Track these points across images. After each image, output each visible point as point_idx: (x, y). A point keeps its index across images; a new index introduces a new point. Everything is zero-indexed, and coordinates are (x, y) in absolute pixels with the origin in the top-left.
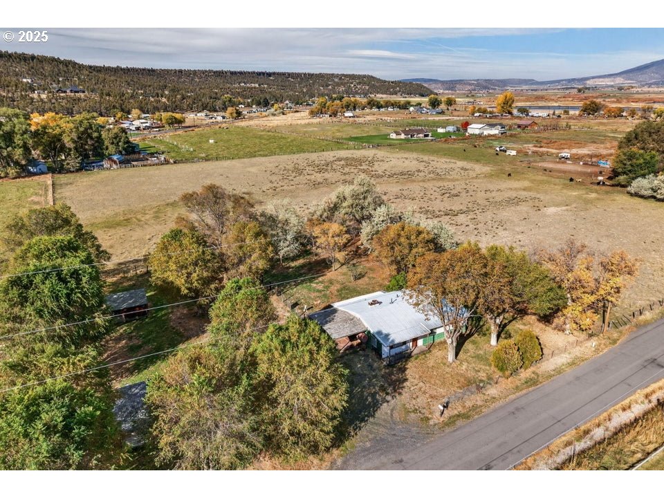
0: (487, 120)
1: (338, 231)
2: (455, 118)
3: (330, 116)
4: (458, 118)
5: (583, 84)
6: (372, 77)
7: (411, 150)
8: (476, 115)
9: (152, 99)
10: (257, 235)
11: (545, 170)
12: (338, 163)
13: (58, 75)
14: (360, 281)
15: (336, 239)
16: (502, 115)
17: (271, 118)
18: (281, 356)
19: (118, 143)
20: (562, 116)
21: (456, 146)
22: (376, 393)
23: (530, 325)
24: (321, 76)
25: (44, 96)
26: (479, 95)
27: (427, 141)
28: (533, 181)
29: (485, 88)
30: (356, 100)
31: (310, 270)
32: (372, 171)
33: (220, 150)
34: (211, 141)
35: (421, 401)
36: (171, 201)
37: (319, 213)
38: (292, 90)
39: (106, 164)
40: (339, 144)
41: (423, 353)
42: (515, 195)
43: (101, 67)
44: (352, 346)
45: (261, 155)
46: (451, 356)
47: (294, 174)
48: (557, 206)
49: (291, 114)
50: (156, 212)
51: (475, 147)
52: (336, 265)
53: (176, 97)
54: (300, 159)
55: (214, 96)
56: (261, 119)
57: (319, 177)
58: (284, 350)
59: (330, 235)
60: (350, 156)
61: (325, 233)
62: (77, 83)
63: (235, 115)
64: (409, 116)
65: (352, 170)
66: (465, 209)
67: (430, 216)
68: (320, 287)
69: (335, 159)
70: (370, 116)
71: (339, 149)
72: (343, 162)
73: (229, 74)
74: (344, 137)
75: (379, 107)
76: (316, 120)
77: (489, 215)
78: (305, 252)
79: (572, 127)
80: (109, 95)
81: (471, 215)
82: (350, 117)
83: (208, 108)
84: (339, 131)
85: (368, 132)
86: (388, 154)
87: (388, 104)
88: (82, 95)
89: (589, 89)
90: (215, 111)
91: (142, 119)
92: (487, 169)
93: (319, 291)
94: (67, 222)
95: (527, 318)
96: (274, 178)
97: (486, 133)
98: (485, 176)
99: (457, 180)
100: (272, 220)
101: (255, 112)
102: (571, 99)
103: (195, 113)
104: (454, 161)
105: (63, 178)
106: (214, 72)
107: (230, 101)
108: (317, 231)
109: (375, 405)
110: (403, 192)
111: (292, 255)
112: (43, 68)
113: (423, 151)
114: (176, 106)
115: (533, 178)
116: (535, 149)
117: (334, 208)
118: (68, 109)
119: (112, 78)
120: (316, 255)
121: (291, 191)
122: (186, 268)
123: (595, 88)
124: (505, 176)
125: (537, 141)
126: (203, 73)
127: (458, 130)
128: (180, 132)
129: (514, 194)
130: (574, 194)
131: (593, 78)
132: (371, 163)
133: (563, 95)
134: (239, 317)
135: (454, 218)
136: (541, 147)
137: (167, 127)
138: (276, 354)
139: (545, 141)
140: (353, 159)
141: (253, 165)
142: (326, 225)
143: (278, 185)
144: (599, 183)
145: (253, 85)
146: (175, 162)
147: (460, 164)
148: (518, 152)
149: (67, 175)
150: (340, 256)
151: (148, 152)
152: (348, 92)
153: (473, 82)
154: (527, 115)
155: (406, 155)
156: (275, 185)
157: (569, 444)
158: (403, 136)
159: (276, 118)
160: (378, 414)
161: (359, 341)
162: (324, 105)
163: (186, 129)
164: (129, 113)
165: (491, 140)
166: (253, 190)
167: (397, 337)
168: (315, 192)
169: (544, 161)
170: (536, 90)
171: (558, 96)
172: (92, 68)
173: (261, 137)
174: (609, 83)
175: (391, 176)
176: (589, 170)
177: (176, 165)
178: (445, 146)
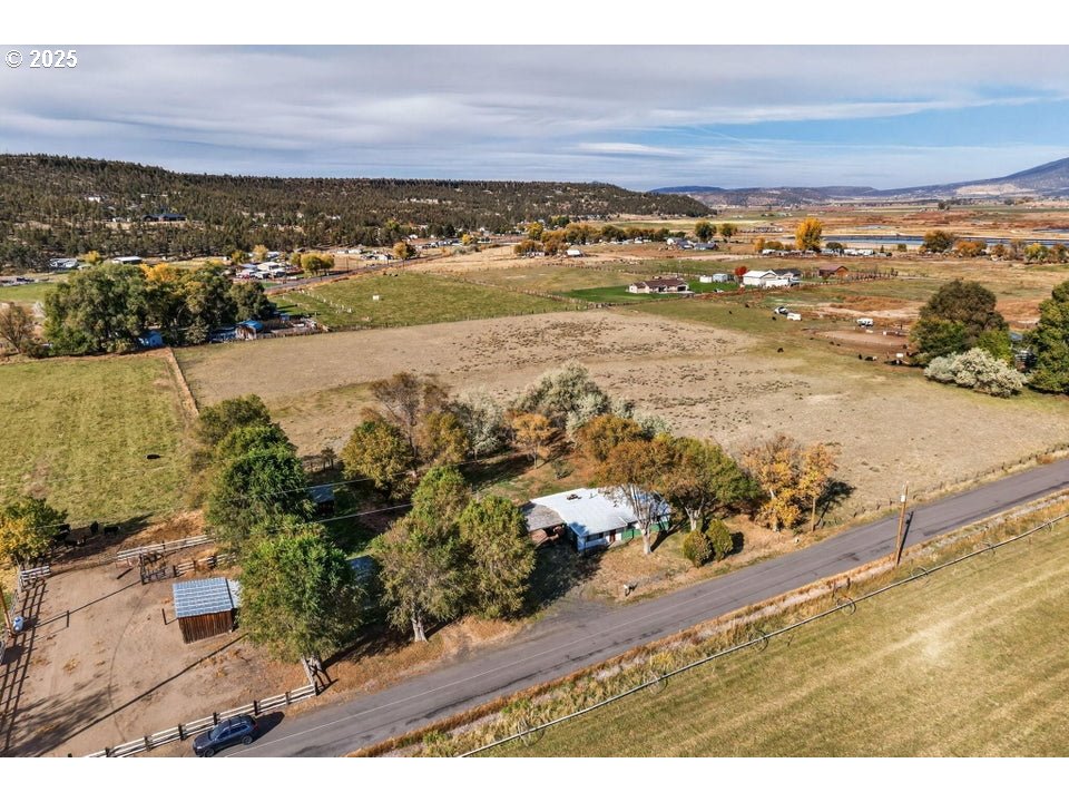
0: (779, 260)
1: (539, 423)
2: (732, 257)
3: (547, 254)
4: (737, 257)
5: (950, 195)
6: (614, 187)
7: (655, 312)
8: (764, 252)
9: (281, 229)
10: (453, 427)
11: (832, 343)
12: (552, 331)
13: (139, 190)
14: (565, 480)
15: (538, 431)
16: (804, 252)
17: (459, 257)
18: (480, 525)
19: (252, 304)
20: (895, 254)
21: (720, 305)
22: (568, 579)
24: (535, 186)
25: (126, 226)
26: (781, 214)
27: (680, 296)
28: (808, 360)
29: (795, 201)
30: (586, 227)
31: (509, 468)
32: (597, 344)
33: (389, 311)
34: (376, 298)
35: (610, 585)
36: (335, 385)
37: (520, 402)
38: (490, 209)
39: (239, 334)
40: (556, 300)
41: (620, 546)
42: (777, 379)
43: (200, 176)
44: (549, 541)
45: (446, 320)
46: (646, 549)
47: (491, 349)
48: (826, 393)
49: (488, 251)
50: (318, 400)
51: (747, 306)
52: (539, 463)
53: (316, 225)
54: (501, 324)
55: (371, 220)
56: (444, 259)
57: (524, 352)
58: (482, 520)
59: (532, 427)
60: (569, 321)
61: (525, 424)
62: (167, 201)
63: (405, 253)
64: (664, 254)
65: (570, 343)
66: (706, 396)
67: (660, 406)
68: (520, 485)
69: (548, 325)
70: (604, 255)
71: (555, 310)
72: (558, 331)
73: (393, 184)
74: (564, 290)
75: (621, 237)
76: (524, 262)
77: (735, 404)
78: (503, 448)
79: (900, 273)
80: (218, 223)
81: (713, 404)
82: (575, 256)
83: (365, 241)
84: (556, 280)
85: (599, 281)
86: (622, 318)
87: (634, 234)
88: (181, 224)
89: (958, 202)
90: (375, 245)
91: (269, 260)
92: (752, 341)
93: (517, 489)
94: (257, 413)
95: (738, 517)
96: (466, 354)
97: (769, 284)
98: (748, 352)
99: (709, 357)
100: (466, 410)
101: (434, 247)
102: (923, 222)
103: (346, 248)
104: (710, 329)
105: (188, 354)
106: (371, 182)
107: (397, 229)
108: (516, 423)
109: (566, 588)
110: (633, 374)
111: (488, 450)
112: (118, 181)
113: (672, 313)
114: (317, 239)
115: (813, 354)
116: (831, 310)
117: (538, 397)
118: (161, 245)
119: (218, 193)
120: (517, 451)
121: (487, 372)
122: (381, 461)
123: (967, 202)
124: (775, 351)
125: (838, 297)
126: (355, 184)
127: (731, 278)
128: (328, 282)
129: (776, 377)
130: (855, 377)
131: (967, 184)
132: (597, 332)
133: (913, 212)
134: (442, 499)
135: (689, 408)
136: (841, 307)
137: (308, 273)
138: (476, 523)
139: (849, 298)
140: (573, 326)
141: (437, 336)
142: (526, 417)
143: (470, 364)
144: (894, 363)
145: (430, 201)
146: (330, 331)
147: (719, 333)
148: (802, 316)
149: (190, 349)
150: (544, 452)
151: (289, 314)
152: (576, 210)
153: (774, 192)
154: (842, 252)
155: (645, 320)
156: (467, 363)
157: (738, 616)
158: (647, 290)
159: (465, 257)
160: (568, 594)
161: (557, 536)
162: (536, 236)
163: (337, 277)
164: (248, 249)
165: (774, 295)
166: (439, 370)
167: (593, 529)
168: (518, 373)
169: (835, 329)
170: (875, 205)
171: (906, 216)
172: (189, 179)
173: (444, 291)
174: (991, 193)
175: (621, 351)
176: (891, 343)
177: (331, 334)
178: (704, 305)
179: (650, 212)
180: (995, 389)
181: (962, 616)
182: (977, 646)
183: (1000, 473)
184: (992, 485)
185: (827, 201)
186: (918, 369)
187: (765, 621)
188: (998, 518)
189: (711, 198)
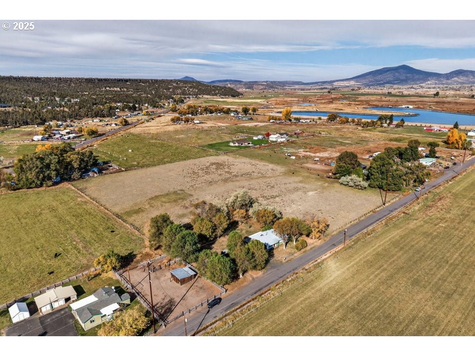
1: (242, 212)
2: (259, 124)
3: (185, 122)
4: (261, 124)
5: (332, 85)
8: (271, 121)
11: (308, 169)
12: (212, 167)
14: (251, 228)
15: (242, 215)
16: (286, 122)
17: (147, 124)
20: (318, 122)
21: (266, 152)
23: (304, 237)
24: (163, 81)
27: (250, 147)
28: (303, 177)
29: (272, 87)
32: (232, 172)
33: (140, 158)
34: (130, 151)
35: (279, 258)
36: (149, 197)
39: (91, 174)
41: (277, 248)
42: (296, 186)
48: (312, 191)
49: (157, 119)
50: (149, 204)
51: (275, 152)
52: (240, 223)
56: (141, 125)
57: (208, 178)
63: (124, 123)
64: (233, 122)
65: (222, 172)
66: (277, 194)
70: (209, 122)
72: (215, 166)
73: (97, 81)
74: (204, 144)
75: (210, 111)
77: (287, 197)
79: (322, 133)
81: (281, 198)
82: (198, 123)
84: (198, 138)
85: (215, 139)
86: (234, 159)
89: (335, 89)
92: (283, 169)
97: (279, 140)
98: (283, 174)
99: (271, 177)
101: (131, 117)
103: (91, 119)
104: (267, 164)
106: (86, 79)
110: (250, 186)
115: (304, 174)
116: (304, 153)
123: (338, 89)
124: (291, 174)
125: (305, 146)
126: (78, 80)
130: (319, 184)
131: (337, 81)
132: (229, 166)
133: (319, 94)
135: (274, 199)
136: (307, 151)
137: (87, 136)
139: (308, 147)
140: (218, 163)
144: (329, 177)
145: (116, 89)
146: (126, 170)
147: (271, 166)
148: (295, 157)
149: (75, 182)
153: (264, 83)
154: (299, 121)
155: (243, 160)
156: (191, 184)
157: (313, 263)
158: (237, 144)
159: (150, 124)
160: (270, 262)
163: (102, 138)
165: (283, 146)
167: (271, 244)
169: (308, 162)
170: (304, 90)
171: (317, 97)
173: (155, 145)
174: (346, 85)
175: (242, 176)
176: (327, 168)
177: (126, 172)
178: (260, 152)
179: (216, 95)
180: (360, 188)
181: (361, 257)
182: (365, 264)
183: (364, 217)
184: (363, 220)
185: (285, 87)
186: (337, 180)
187: (319, 263)
188: (365, 231)
189: (239, 86)
